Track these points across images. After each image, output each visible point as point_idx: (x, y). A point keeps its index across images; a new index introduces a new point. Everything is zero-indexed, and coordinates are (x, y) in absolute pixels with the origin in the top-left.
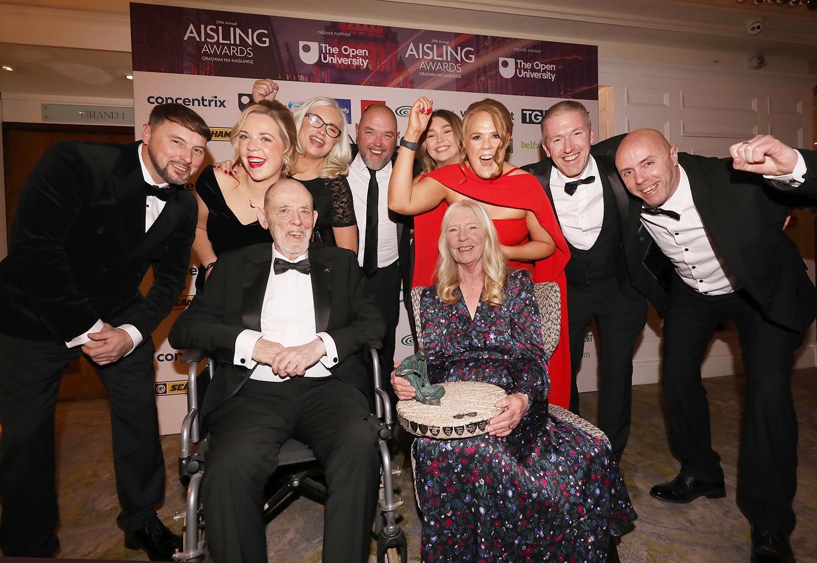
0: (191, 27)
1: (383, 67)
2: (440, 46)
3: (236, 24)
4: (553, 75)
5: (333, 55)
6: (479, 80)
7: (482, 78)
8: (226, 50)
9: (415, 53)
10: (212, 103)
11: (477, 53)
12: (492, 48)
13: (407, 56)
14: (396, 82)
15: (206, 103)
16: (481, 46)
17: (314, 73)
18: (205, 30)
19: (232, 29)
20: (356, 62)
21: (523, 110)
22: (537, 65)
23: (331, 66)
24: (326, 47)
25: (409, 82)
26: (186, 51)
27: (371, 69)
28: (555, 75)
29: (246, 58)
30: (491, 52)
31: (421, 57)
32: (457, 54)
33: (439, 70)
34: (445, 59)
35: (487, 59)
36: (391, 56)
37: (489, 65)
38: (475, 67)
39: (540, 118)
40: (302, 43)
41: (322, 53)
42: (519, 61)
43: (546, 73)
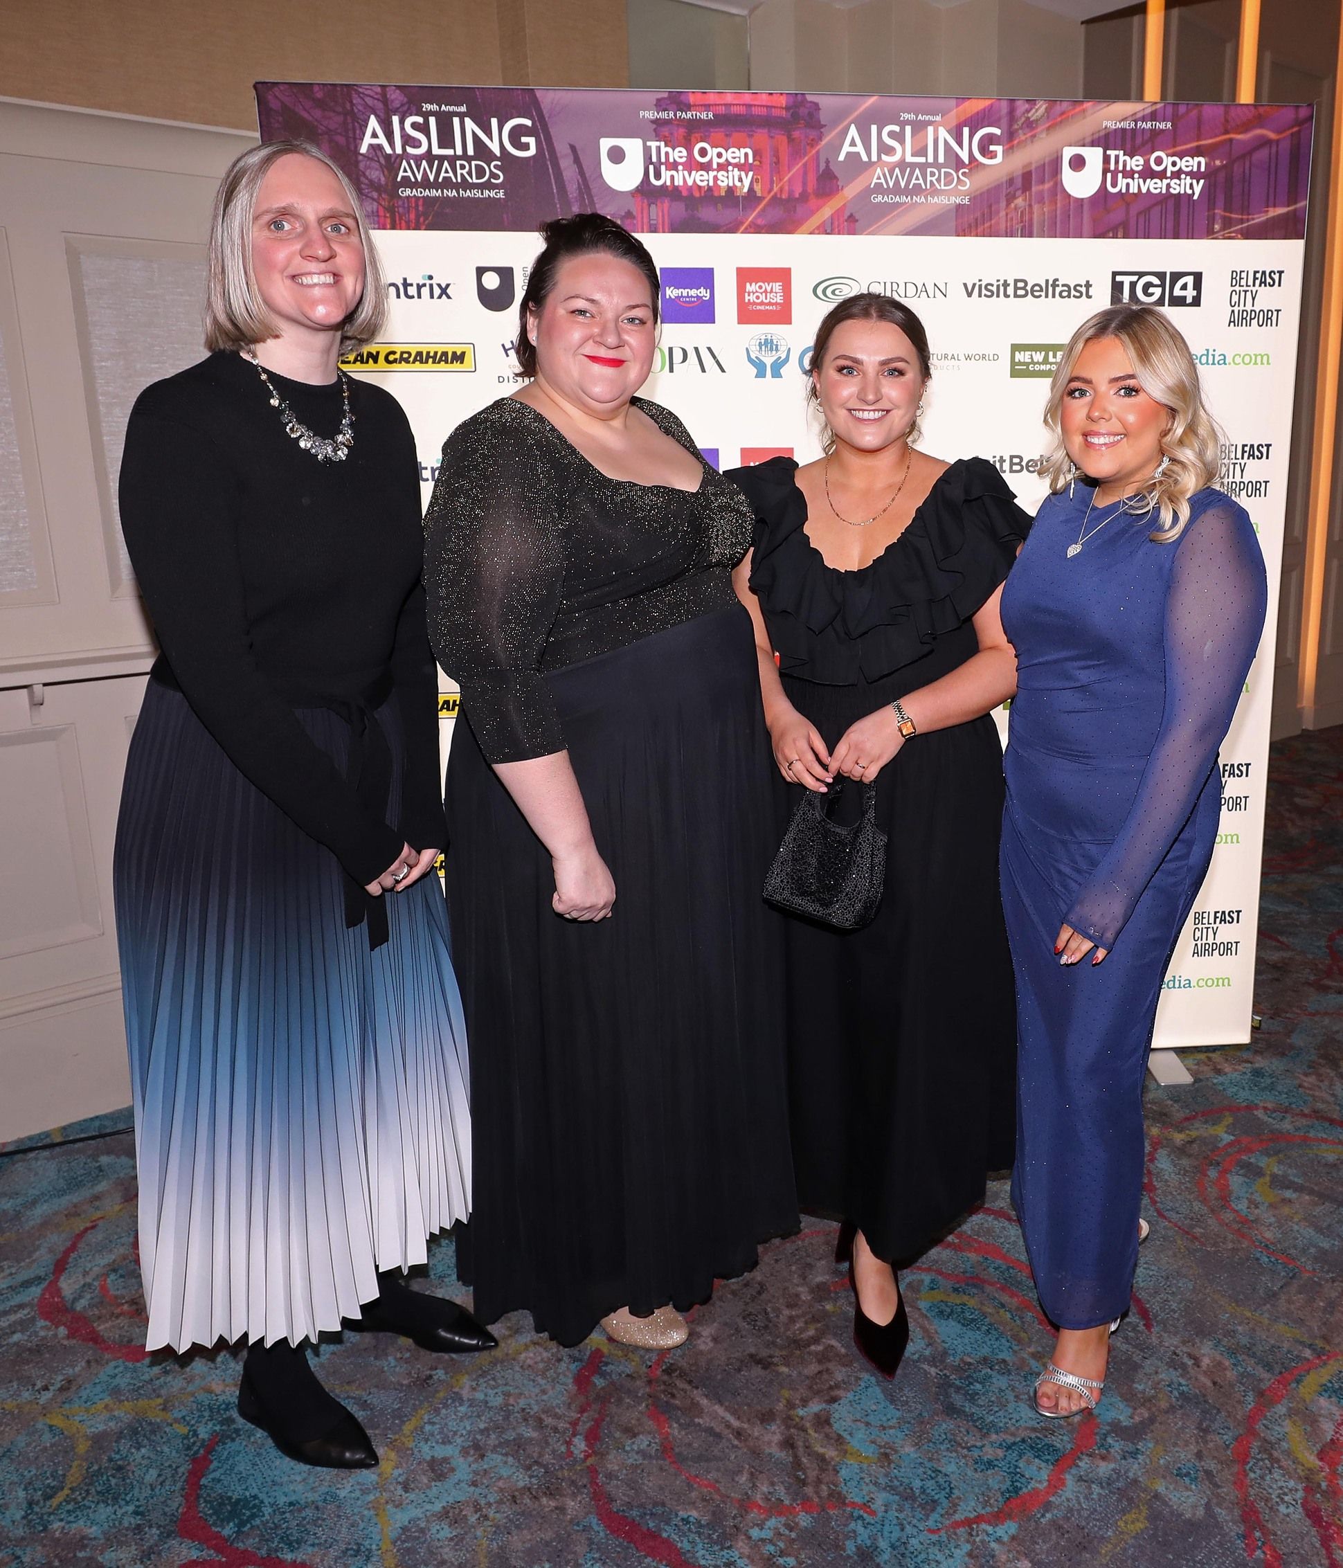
0: (373, 123)
1: (786, 187)
2: (919, 127)
3: (463, 109)
4: (1198, 183)
5: (673, 166)
6: (1013, 205)
7: (1019, 201)
8: (447, 171)
9: (860, 148)
10: (423, 290)
11: (1009, 139)
12: (1047, 125)
13: (842, 158)
14: (815, 220)
15: (412, 291)
16: (1020, 123)
17: (635, 213)
18: (402, 129)
19: (456, 120)
20: (725, 179)
21: (1115, 274)
22: (1159, 161)
23: (672, 193)
24: (658, 149)
25: (846, 220)
26: (367, 178)
27: (759, 194)
28: (1202, 182)
29: (488, 186)
30: (1044, 135)
31: (874, 158)
32: (960, 144)
33: (917, 186)
34: (931, 159)
35: (1033, 153)
36: (806, 158)
37: (1037, 168)
38: (1002, 176)
39: (1157, 292)
40: (606, 144)
41: (652, 163)
42: (1112, 153)
43: (1180, 179)
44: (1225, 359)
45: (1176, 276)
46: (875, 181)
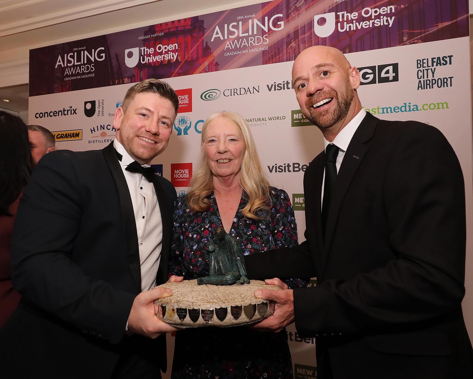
0: (59, 58)
1: (191, 56)
2: (245, 21)
3: (85, 48)
4: (391, 19)
5: (149, 55)
6: (290, 46)
7: (293, 44)
8: (78, 70)
9: (220, 35)
10: (69, 112)
11: (287, 18)
13: (212, 40)
14: (201, 68)
15: (66, 112)
17: (135, 75)
18: (67, 58)
19: (82, 52)
20: (167, 57)
22: (367, 12)
23: (148, 65)
25: (214, 66)
26: (56, 76)
27: (180, 61)
28: (393, 18)
29: (90, 73)
30: (304, 12)
31: (226, 38)
32: (264, 25)
33: (245, 46)
34: (250, 34)
35: (299, 21)
36: (198, 43)
37: (301, 28)
38: (284, 34)
39: (371, 76)
40: (127, 51)
41: (142, 56)
42: (340, 14)
43: (380, 19)
44: (417, 108)
45: (381, 68)
46: (226, 47)
